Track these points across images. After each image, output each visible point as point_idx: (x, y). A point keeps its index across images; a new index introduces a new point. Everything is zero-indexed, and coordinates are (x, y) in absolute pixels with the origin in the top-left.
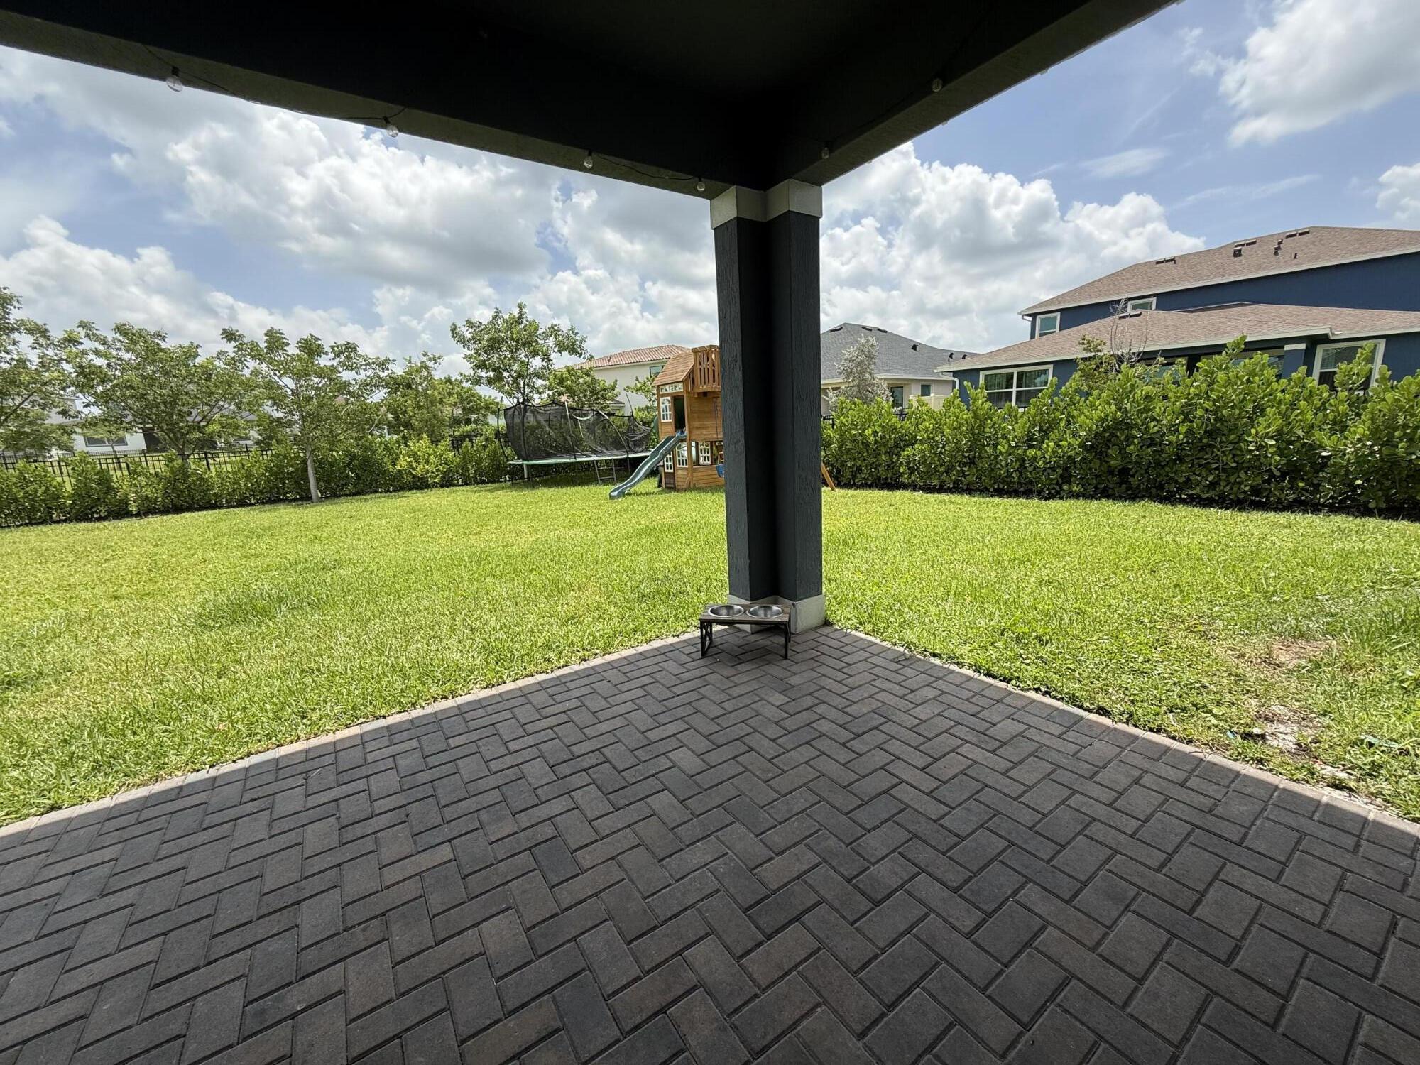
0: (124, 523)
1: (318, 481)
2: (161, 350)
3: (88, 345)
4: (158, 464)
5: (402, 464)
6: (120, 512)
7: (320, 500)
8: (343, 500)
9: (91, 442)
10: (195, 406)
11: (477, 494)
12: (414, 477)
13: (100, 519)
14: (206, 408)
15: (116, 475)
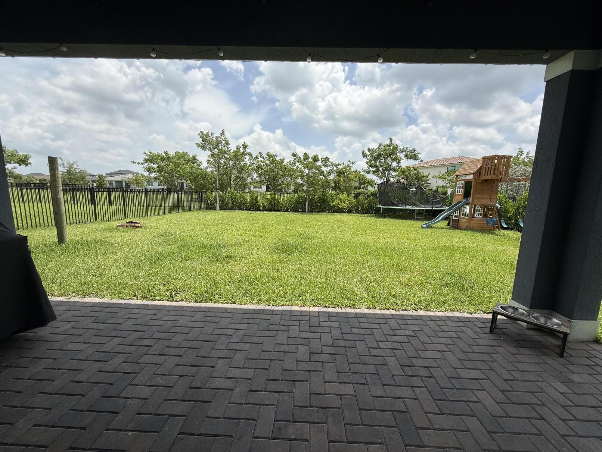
0: (258, 212)
1: (308, 205)
2: (275, 160)
3: (260, 159)
4: (268, 195)
5: (335, 203)
6: (258, 209)
7: (308, 213)
8: (314, 213)
9: (255, 187)
10: (280, 178)
11: (361, 218)
12: (339, 208)
13: (254, 211)
14: (283, 179)
15: (260, 197)
